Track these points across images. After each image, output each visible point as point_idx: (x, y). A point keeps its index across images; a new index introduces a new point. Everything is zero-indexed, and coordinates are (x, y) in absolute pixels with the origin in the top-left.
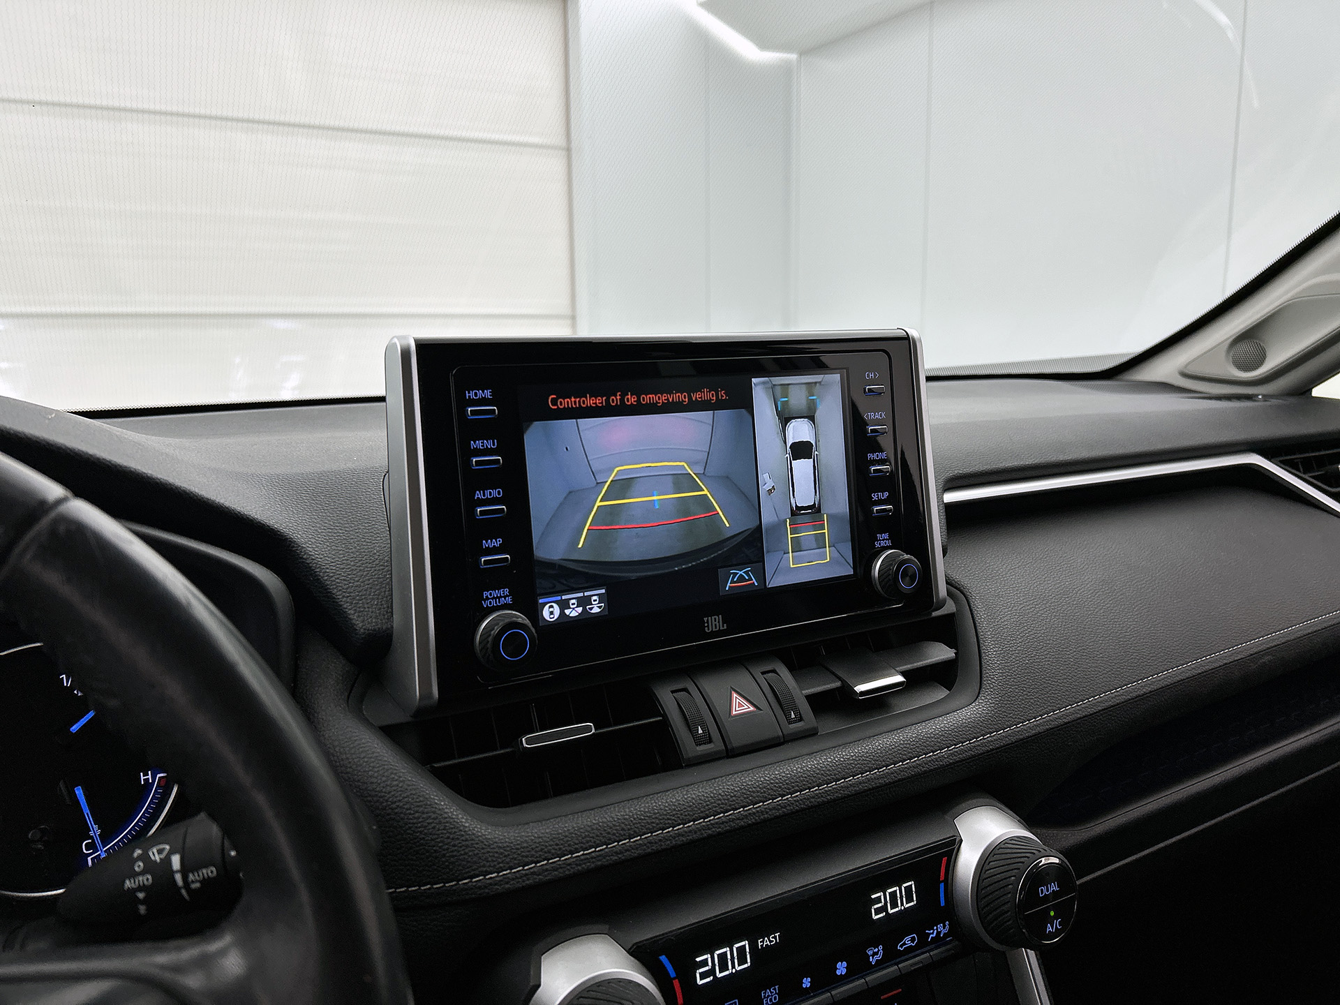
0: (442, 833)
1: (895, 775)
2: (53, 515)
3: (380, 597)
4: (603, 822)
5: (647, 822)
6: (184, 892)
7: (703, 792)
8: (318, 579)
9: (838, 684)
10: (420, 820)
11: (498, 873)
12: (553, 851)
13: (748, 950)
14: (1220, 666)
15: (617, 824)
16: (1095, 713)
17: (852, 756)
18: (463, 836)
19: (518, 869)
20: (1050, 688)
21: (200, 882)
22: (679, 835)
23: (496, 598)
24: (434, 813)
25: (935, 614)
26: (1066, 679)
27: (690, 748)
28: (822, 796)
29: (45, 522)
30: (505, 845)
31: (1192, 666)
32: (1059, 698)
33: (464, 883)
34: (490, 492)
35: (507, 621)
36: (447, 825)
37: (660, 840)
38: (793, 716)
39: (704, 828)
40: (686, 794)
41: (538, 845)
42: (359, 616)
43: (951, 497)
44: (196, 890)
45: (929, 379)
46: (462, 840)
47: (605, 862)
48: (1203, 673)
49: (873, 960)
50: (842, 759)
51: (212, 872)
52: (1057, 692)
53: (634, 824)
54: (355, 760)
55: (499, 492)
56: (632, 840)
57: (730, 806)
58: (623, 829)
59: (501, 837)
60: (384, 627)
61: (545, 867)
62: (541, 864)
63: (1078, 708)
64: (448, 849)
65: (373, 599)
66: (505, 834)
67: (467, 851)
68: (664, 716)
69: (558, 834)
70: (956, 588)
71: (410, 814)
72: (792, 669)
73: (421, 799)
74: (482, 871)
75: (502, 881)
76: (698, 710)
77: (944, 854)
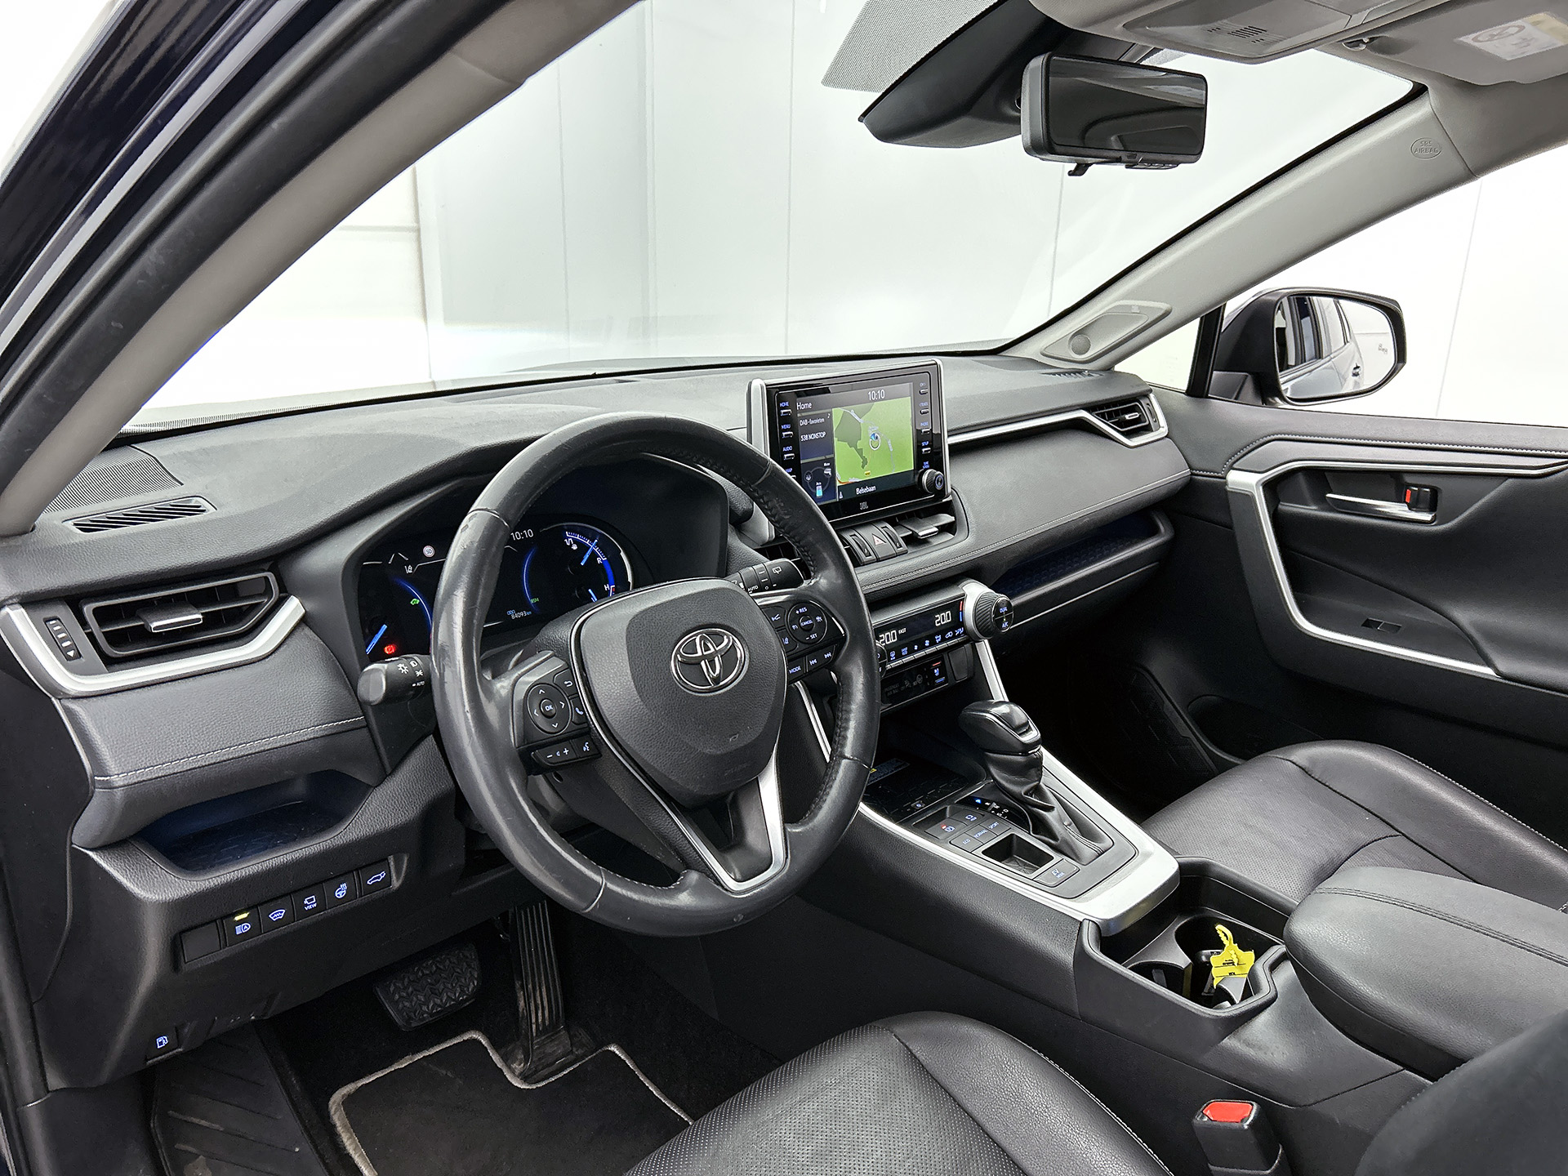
9: (912, 532)
13: (896, 634)
20: (996, 532)
25: (946, 500)
27: (865, 558)
34: (788, 448)
38: (899, 545)
43: (951, 440)
49: (937, 641)
52: (999, 534)
55: (792, 447)
70: (954, 487)
72: (893, 526)
76: (863, 543)
77: (961, 600)
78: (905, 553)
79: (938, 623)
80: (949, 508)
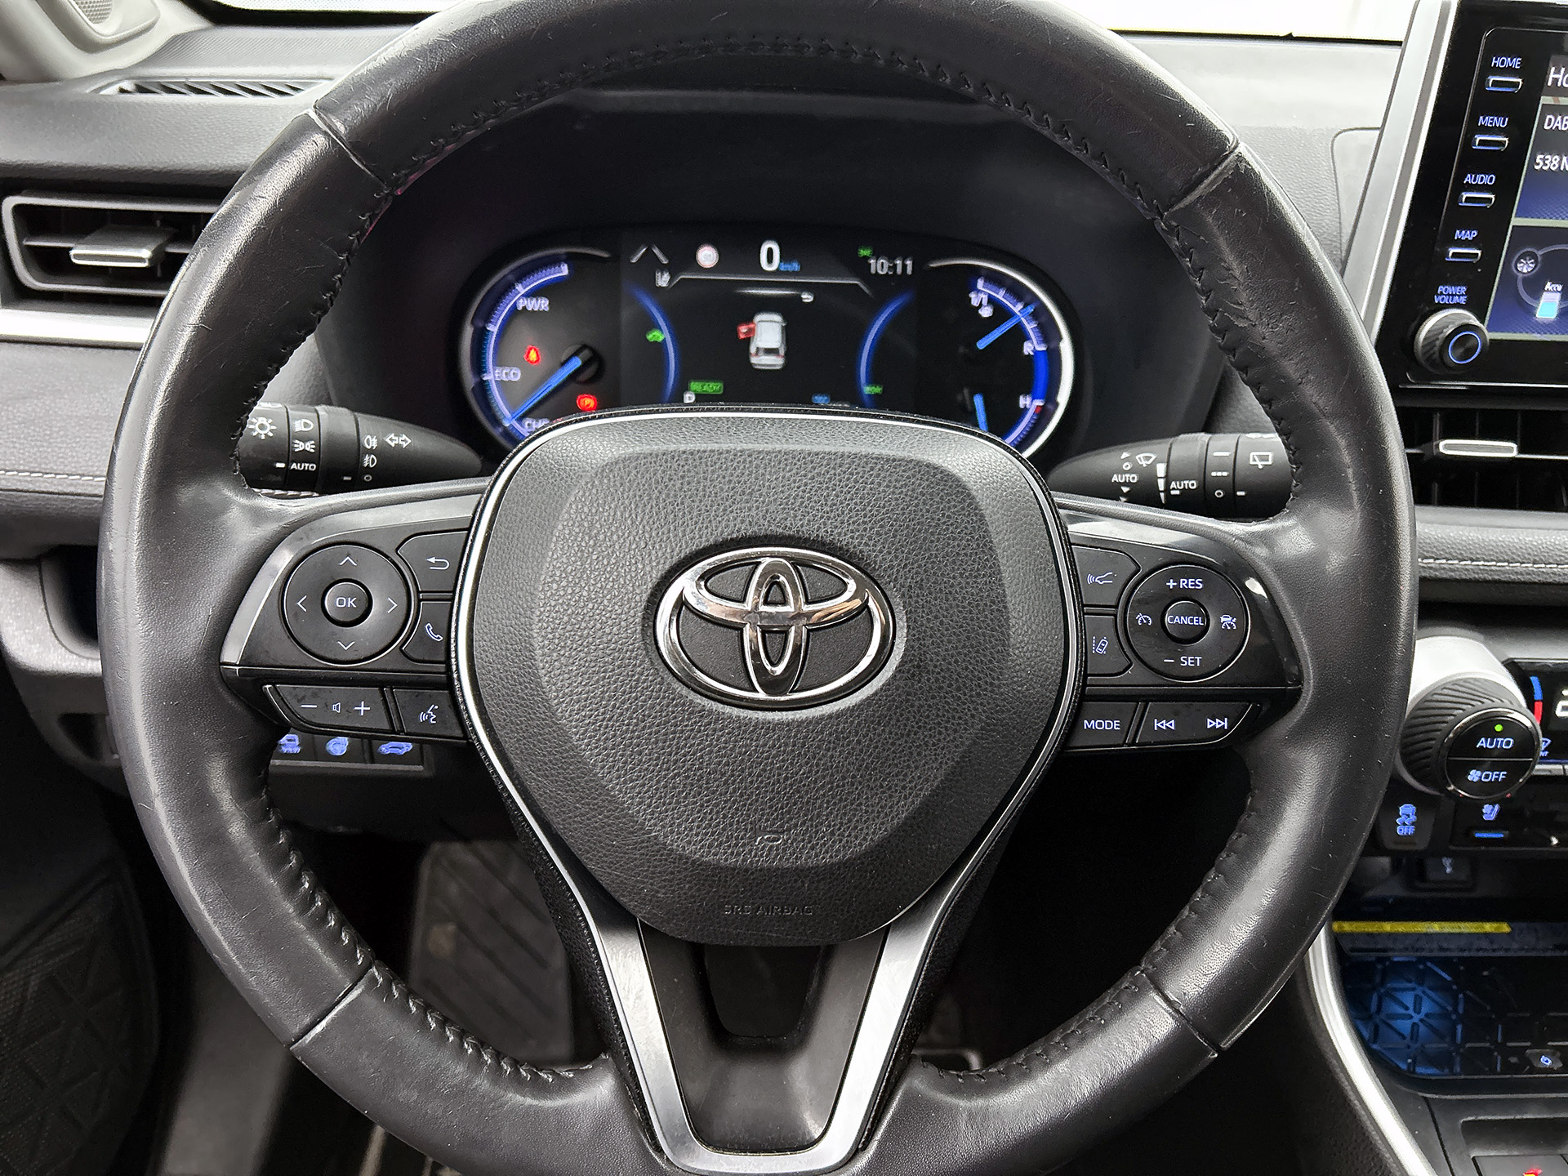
4: (1509, 542)
5: (1556, 554)
6: (1162, 495)
15: (1525, 547)
21: (1178, 491)
23: (1449, 295)
34: (1482, 178)
35: (1460, 321)
44: (1176, 496)
47: (1503, 577)
51: (1193, 485)
55: (1492, 178)
56: (1535, 566)
58: (1529, 554)
69: (1462, 540)
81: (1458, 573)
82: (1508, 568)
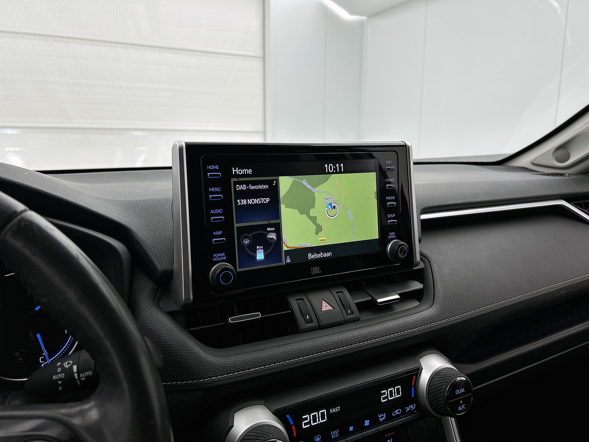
0: (192, 359)
1: (394, 339)
2: (19, 217)
3: (169, 255)
4: (263, 356)
5: (283, 357)
6: (78, 381)
7: (308, 344)
8: (142, 247)
9: (370, 298)
10: (183, 353)
11: (216, 377)
12: (241, 368)
13: (325, 414)
14: (542, 295)
15: (269, 357)
16: (484, 314)
17: (374, 330)
18: (201, 360)
19: (225, 376)
20: (465, 302)
21: (85, 377)
22: (297, 363)
23: (218, 257)
24: (189, 350)
25: (415, 268)
26: (472, 298)
27: (303, 325)
28: (361, 348)
29: (16, 220)
30: (220, 365)
31: (530, 294)
32: (469, 307)
33: (201, 381)
34: (217, 211)
35: (223, 267)
36: (195, 355)
37: (288, 365)
38: (349, 312)
39: (307, 360)
40: (300, 345)
41: (234, 365)
42: (159, 264)
43: (424, 217)
44: (84, 381)
45: (415, 163)
46: (201, 362)
47: (263, 373)
48: (534, 297)
49: (381, 420)
50: (370, 332)
51: (90, 373)
52: (468, 304)
53: (277, 357)
54: (156, 326)
55: (221, 210)
56: (276, 364)
57: (319, 351)
58: (272, 360)
59: (218, 361)
60: (170, 269)
61: (237, 375)
62: (235, 374)
63: (477, 311)
64: (195, 366)
65: (165, 256)
66: (220, 360)
67: (203, 367)
68: (292, 310)
69: (243, 361)
70: (425, 257)
71: (179, 350)
72: (350, 291)
73: (184, 344)
74: (209, 376)
75: (218, 380)
76: (307, 308)
77: (414, 374)
78: (357, 320)
79: (384, 398)
80: (420, 276)
81: (244, 377)
82: (264, 368)
